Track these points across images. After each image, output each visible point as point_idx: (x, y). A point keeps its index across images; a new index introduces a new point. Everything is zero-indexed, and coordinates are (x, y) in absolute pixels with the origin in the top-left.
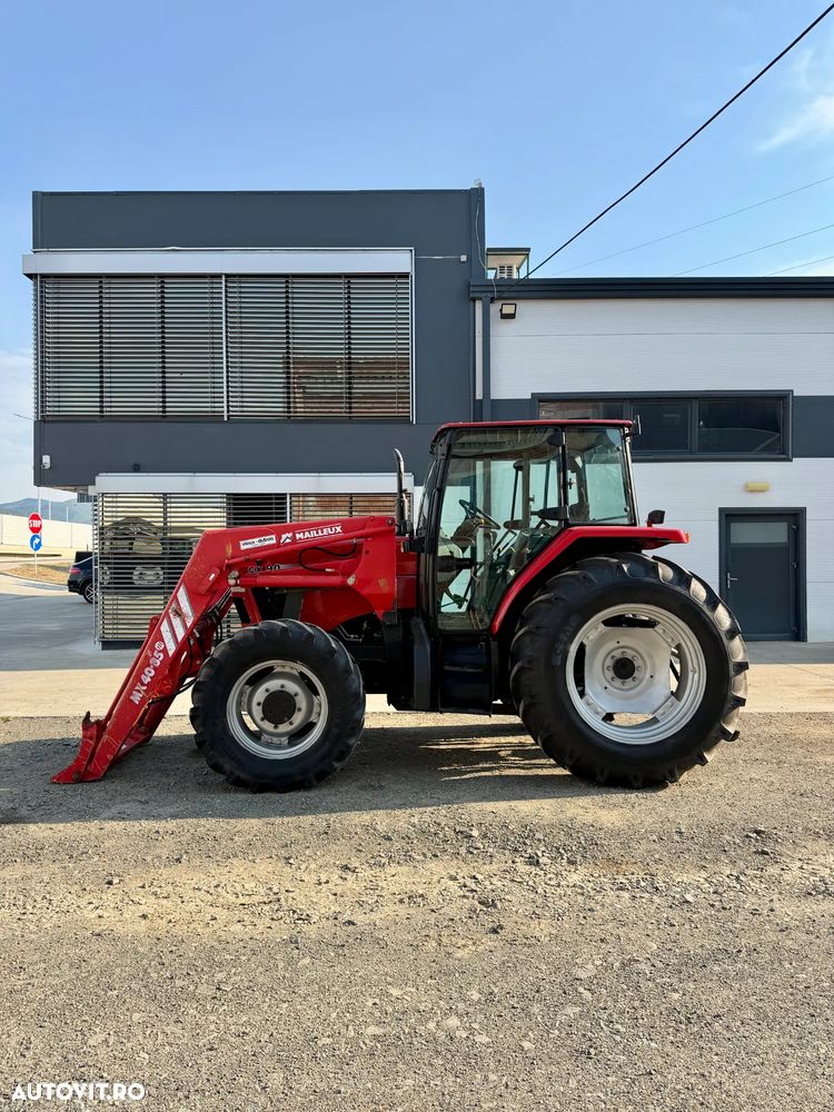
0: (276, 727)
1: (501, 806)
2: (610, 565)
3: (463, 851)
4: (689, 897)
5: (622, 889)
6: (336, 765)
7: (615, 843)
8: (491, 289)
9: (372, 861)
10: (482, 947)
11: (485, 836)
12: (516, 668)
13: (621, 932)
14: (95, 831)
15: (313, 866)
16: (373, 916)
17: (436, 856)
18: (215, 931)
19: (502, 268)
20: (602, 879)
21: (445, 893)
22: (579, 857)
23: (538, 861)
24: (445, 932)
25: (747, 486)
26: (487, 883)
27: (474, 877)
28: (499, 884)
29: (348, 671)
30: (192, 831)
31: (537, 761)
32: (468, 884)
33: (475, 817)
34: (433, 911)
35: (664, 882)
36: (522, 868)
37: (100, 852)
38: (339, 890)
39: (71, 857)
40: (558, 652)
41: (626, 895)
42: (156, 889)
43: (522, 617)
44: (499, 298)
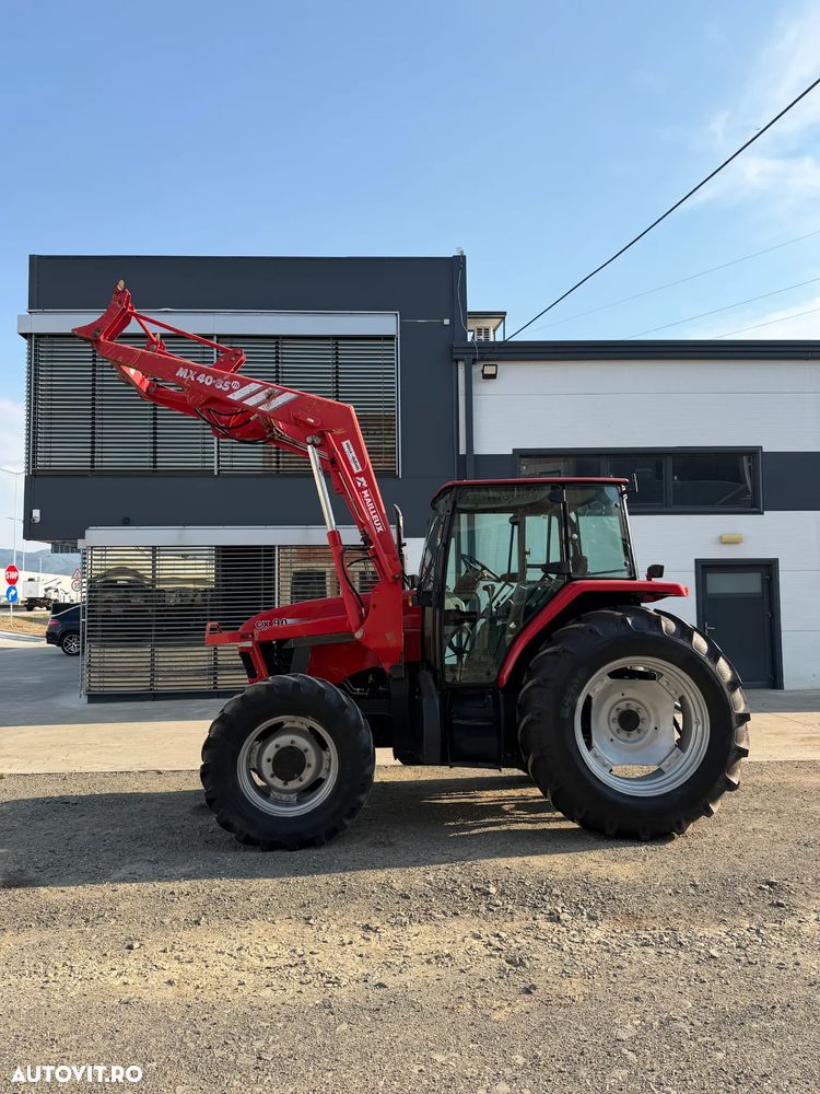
0: (285, 784)
1: (515, 862)
2: (614, 618)
3: (483, 908)
4: (713, 952)
5: (646, 945)
6: (347, 822)
7: (633, 897)
8: (472, 351)
9: (393, 921)
10: (517, 1009)
11: (502, 893)
12: (524, 721)
13: (654, 989)
14: (109, 894)
15: (334, 926)
16: (403, 977)
17: (456, 914)
18: (244, 998)
19: (479, 330)
20: (625, 935)
21: (471, 952)
22: (599, 913)
23: (558, 917)
24: (479, 993)
25: (721, 538)
26: (511, 941)
27: (498, 935)
28: (524, 942)
29: (358, 727)
30: (207, 891)
31: (543, 815)
32: (493, 942)
33: (490, 873)
34: (462, 971)
35: (687, 937)
36: (545, 925)
37: (116, 915)
38: (364, 951)
39: (87, 921)
40: (567, 705)
41: (651, 951)
42: (178, 953)
43: (529, 670)
44: (481, 360)
